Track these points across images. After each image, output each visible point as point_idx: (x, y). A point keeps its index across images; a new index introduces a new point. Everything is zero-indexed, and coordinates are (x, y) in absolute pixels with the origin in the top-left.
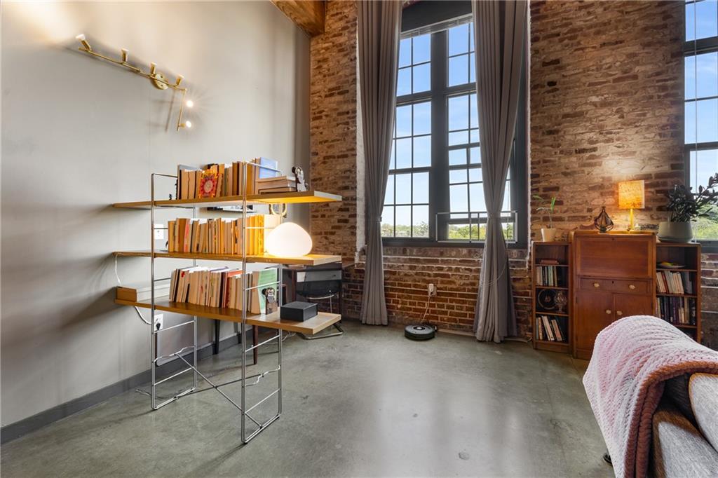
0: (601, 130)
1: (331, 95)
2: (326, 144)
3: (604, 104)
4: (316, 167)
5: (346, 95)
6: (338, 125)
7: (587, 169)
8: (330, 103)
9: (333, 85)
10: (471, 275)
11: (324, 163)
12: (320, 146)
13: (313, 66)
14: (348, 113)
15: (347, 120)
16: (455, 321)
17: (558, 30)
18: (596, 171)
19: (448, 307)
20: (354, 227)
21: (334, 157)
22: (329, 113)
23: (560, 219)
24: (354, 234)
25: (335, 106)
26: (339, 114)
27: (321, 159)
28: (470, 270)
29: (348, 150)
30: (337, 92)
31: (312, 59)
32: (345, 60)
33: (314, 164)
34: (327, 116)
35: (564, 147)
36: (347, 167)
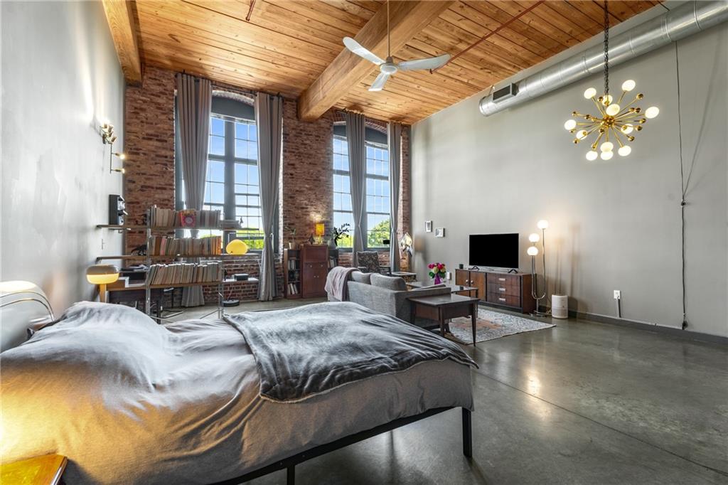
0: (309, 200)
1: (149, 139)
2: (144, 176)
3: (310, 189)
4: (133, 193)
5: (165, 144)
6: (156, 163)
7: (305, 216)
8: (148, 145)
9: (151, 132)
10: (255, 268)
11: (142, 191)
12: (137, 176)
14: (166, 157)
15: (165, 162)
16: (246, 294)
17: (293, 150)
18: (308, 218)
19: (242, 288)
21: (152, 188)
22: (147, 152)
25: (153, 148)
26: (157, 156)
27: (139, 187)
28: (253, 266)
29: (166, 185)
30: (156, 138)
34: (145, 154)
35: (296, 205)
36: (166, 197)
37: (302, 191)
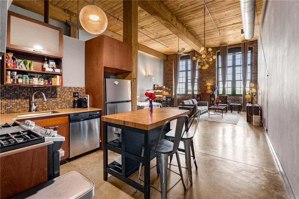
0: (207, 79)
1: (169, 71)
2: (168, 78)
3: (207, 76)
5: (171, 71)
9: (169, 69)
13: (166, 66)
14: (172, 74)
18: (206, 84)
20: (173, 92)
23: (201, 91)
24: (173, 93)
26: (170, 74)
31: (166, 65)
32: (171, 65)
33: (166, 82)
34: (168, 74)
35: (202, 81)
36: (172, 82)
37: (204, 77)
